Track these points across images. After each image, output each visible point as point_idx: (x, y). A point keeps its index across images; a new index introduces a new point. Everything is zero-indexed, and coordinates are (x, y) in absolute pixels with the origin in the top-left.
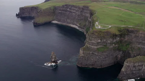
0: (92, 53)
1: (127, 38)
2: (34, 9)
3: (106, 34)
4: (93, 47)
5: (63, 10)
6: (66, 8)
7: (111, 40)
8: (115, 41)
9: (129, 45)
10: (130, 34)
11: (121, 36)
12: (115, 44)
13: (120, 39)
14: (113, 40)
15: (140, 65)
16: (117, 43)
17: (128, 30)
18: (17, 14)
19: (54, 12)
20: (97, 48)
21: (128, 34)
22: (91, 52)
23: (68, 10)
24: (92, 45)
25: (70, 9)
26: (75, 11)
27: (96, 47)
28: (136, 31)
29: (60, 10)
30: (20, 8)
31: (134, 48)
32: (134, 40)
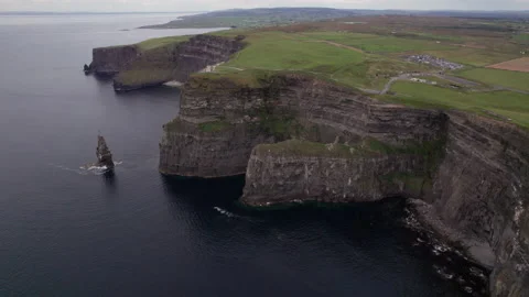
0: (190, 137)
1: (284, 101)
2: (128, 52)
3: (219, 86)
4: (189, 119)
5: (193, 52)
6: (199, 45)
7: (237, 102)
8: (248, 105)
9: (292, 118)
10: (289, 87)
11: (265, 93)
12: (252, 116)
13: (265, 100)
14: (244, 103)
15: (293, 164)
16: (256, 112)
17: (284, 78)
18: (86, 66)
19: (175, 60)
20: (200, 124)
21: (285, 91)
22: (186, 135)
23: (205, 49)
24: (188, 115)
25: (208, 47)
26: (219, 53)
27: (196, 121)
28: (305, 80)
29: (186, 52)
30: (94, 50)
31: (302, 128)
32: (302, 105)
